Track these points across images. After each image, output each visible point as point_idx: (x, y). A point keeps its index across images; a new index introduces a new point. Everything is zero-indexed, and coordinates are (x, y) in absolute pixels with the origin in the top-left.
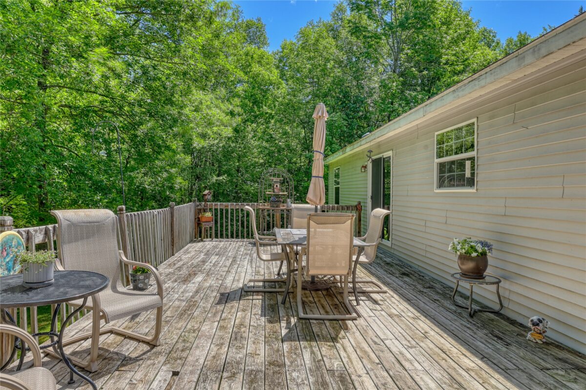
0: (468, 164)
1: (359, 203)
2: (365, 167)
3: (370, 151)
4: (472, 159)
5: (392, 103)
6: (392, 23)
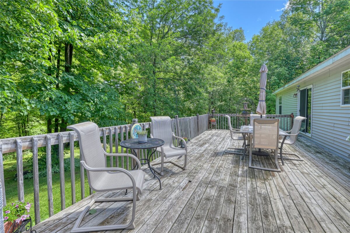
1: (292, 113)
2: (296, 95)
3: (299, 86)
5: (319, 58)
6: (319, 13)
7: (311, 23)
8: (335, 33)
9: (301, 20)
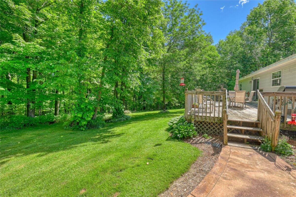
0: (279, 80)
1: (249, 92)
2: (251, 82)
3: (253, 78)
4: (280, 79)
5: (267, 57)
6: (268, 27)
7: (262, 33)
8: (278, 40)
9: (255, 31)
